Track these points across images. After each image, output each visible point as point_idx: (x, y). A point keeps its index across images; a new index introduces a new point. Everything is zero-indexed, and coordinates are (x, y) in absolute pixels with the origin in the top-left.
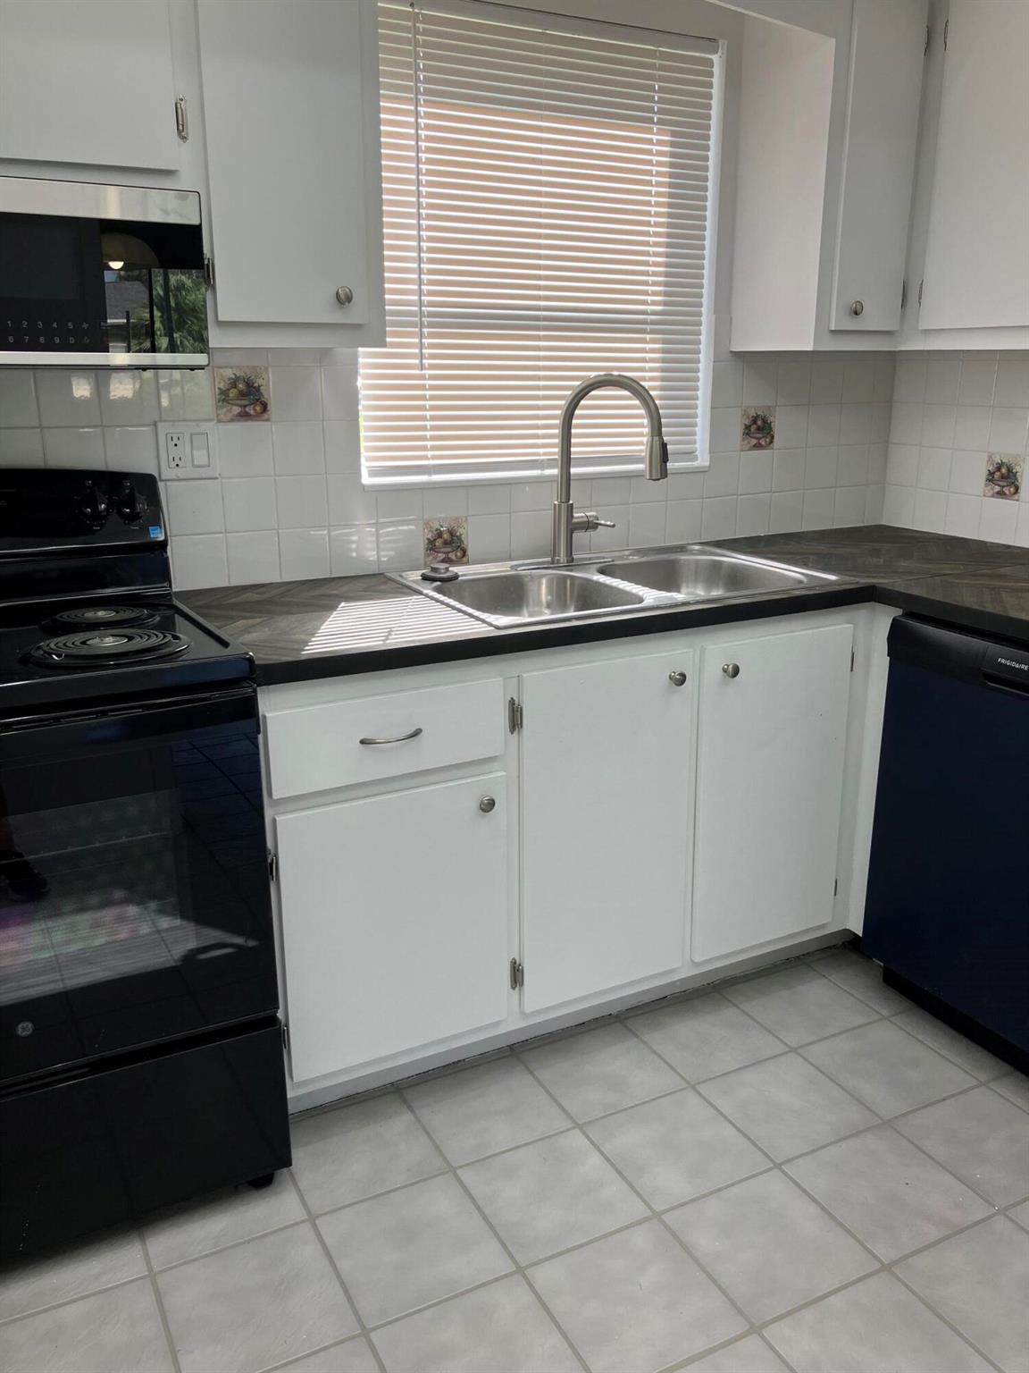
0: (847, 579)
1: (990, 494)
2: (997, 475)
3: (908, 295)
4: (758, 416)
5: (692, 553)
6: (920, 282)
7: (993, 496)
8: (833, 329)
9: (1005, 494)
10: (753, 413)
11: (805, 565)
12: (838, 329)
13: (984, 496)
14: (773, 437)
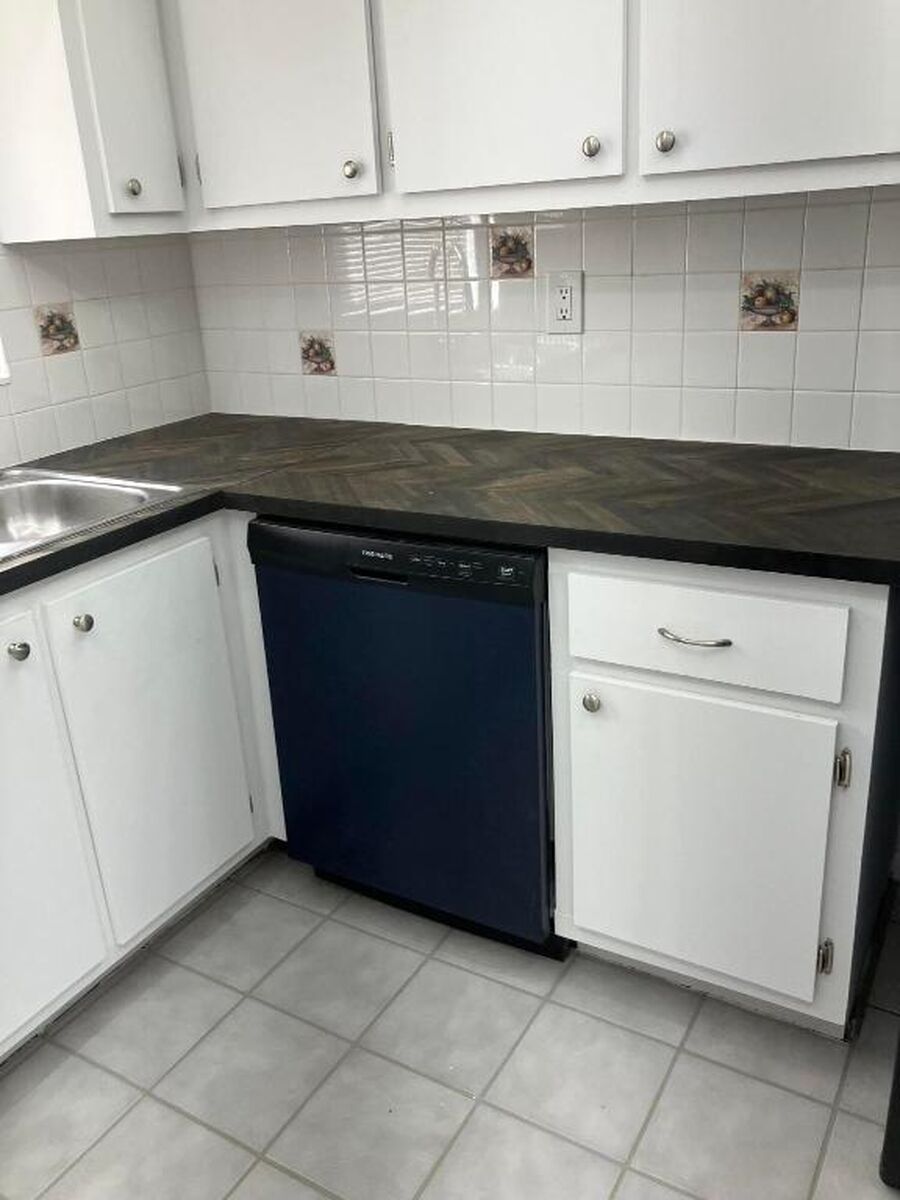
0: (192, 487)
1: (308, 372)
2: (311, 352)
3: (186, 172)
4: (54, 316)
5: (13, 479)
6: (194, 157)
7: (311, 374)
8: (113, 211)
9: (322, 370)
10: (47, 312)
11: (141, 476)
12: (119, 211)
13: (305, 374)
14: (76, 337)
